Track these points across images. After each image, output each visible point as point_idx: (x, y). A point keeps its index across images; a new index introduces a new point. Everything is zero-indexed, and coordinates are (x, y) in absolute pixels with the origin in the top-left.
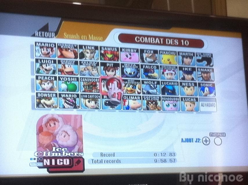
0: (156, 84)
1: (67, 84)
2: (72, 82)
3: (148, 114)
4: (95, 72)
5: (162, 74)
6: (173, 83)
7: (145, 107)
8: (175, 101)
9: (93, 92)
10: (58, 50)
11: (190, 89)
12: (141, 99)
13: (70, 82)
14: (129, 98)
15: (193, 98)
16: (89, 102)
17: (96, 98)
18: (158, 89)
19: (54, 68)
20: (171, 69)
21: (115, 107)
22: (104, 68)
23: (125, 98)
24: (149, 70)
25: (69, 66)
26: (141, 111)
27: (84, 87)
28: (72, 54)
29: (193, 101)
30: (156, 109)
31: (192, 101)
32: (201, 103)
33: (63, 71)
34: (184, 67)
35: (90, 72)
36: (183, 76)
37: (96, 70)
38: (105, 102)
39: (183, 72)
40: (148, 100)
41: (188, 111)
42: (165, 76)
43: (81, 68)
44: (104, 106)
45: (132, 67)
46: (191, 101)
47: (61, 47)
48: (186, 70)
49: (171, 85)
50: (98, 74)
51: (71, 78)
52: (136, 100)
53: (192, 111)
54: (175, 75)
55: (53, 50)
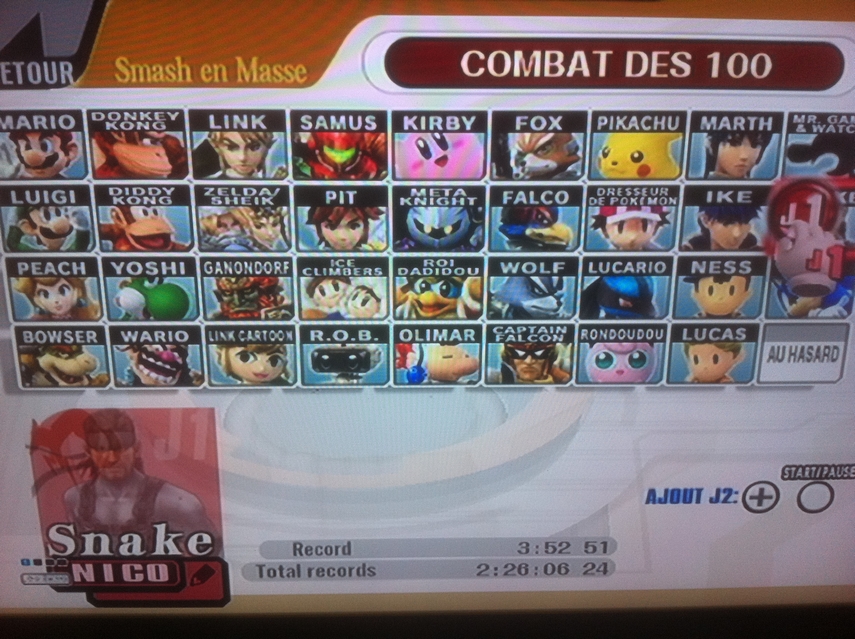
0: (561, 274)
1: (142, 289)
2: (166, 280)
3: (508, 397)
4: (268, 231)
5: (595, 226)
6: (641, 267)
7: (495, 370)
8: (644, 340)
9: (263, 316)
10: (94, 141)
11: (726, 286)
12: (478, 338)
13: (157, 279)
14: (423, 335)
15: (734, 327)
16: (244, 357)
17: (277, 340)
18: (566, 295)
19: (80, 222)
20: (646, 201)
21: (360, 374)
22: (311, 213)
23: (406, 335)
24: (530, 212)
25: (150, 211)
26: (477, 385)
27: (220, 299)
28: (158, 155)
29: (731, 337)
30: (546, 377)
31: (727, 340)
32: (768, 346)
33: (122, 233)
34: (715, 189)
35: (248, 234)
36: (698, 231)
37: (274, 225)
38: (316, 354)
39: (703, 212)
40: (511, 342)
41: (697, 380)
42: (607, 236)
43: (206, 215)
44: (313, 371)
45: (447, 203)
46: (724, 337)
47: (108, 126)
48: (724, 200)
49: (635, 275)
50: (283, 241)
51: (158, 260)
52: (456, 342)
53: (718, 381)
54: (660, 228)
55: (70, 143)
